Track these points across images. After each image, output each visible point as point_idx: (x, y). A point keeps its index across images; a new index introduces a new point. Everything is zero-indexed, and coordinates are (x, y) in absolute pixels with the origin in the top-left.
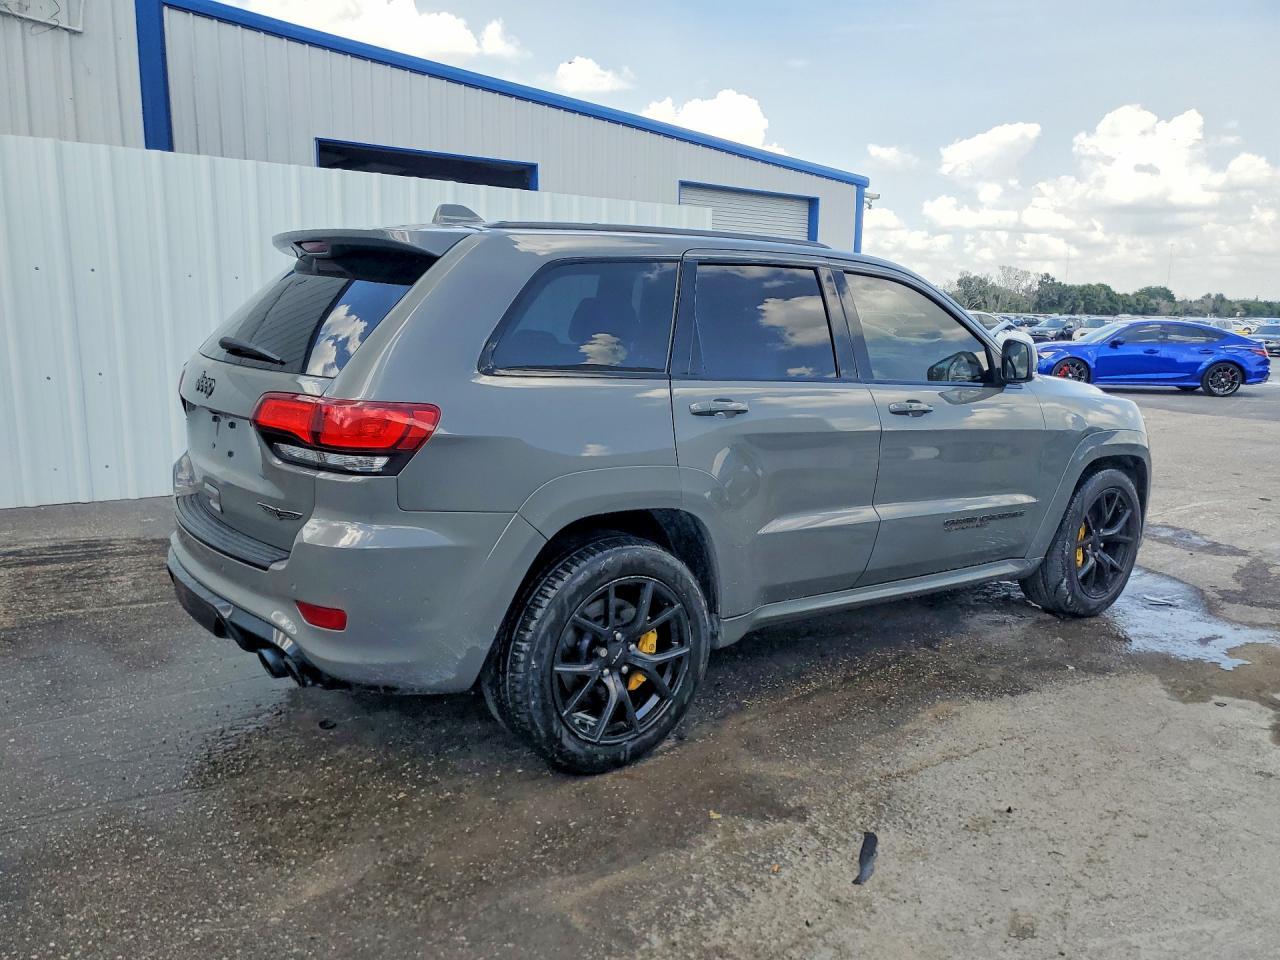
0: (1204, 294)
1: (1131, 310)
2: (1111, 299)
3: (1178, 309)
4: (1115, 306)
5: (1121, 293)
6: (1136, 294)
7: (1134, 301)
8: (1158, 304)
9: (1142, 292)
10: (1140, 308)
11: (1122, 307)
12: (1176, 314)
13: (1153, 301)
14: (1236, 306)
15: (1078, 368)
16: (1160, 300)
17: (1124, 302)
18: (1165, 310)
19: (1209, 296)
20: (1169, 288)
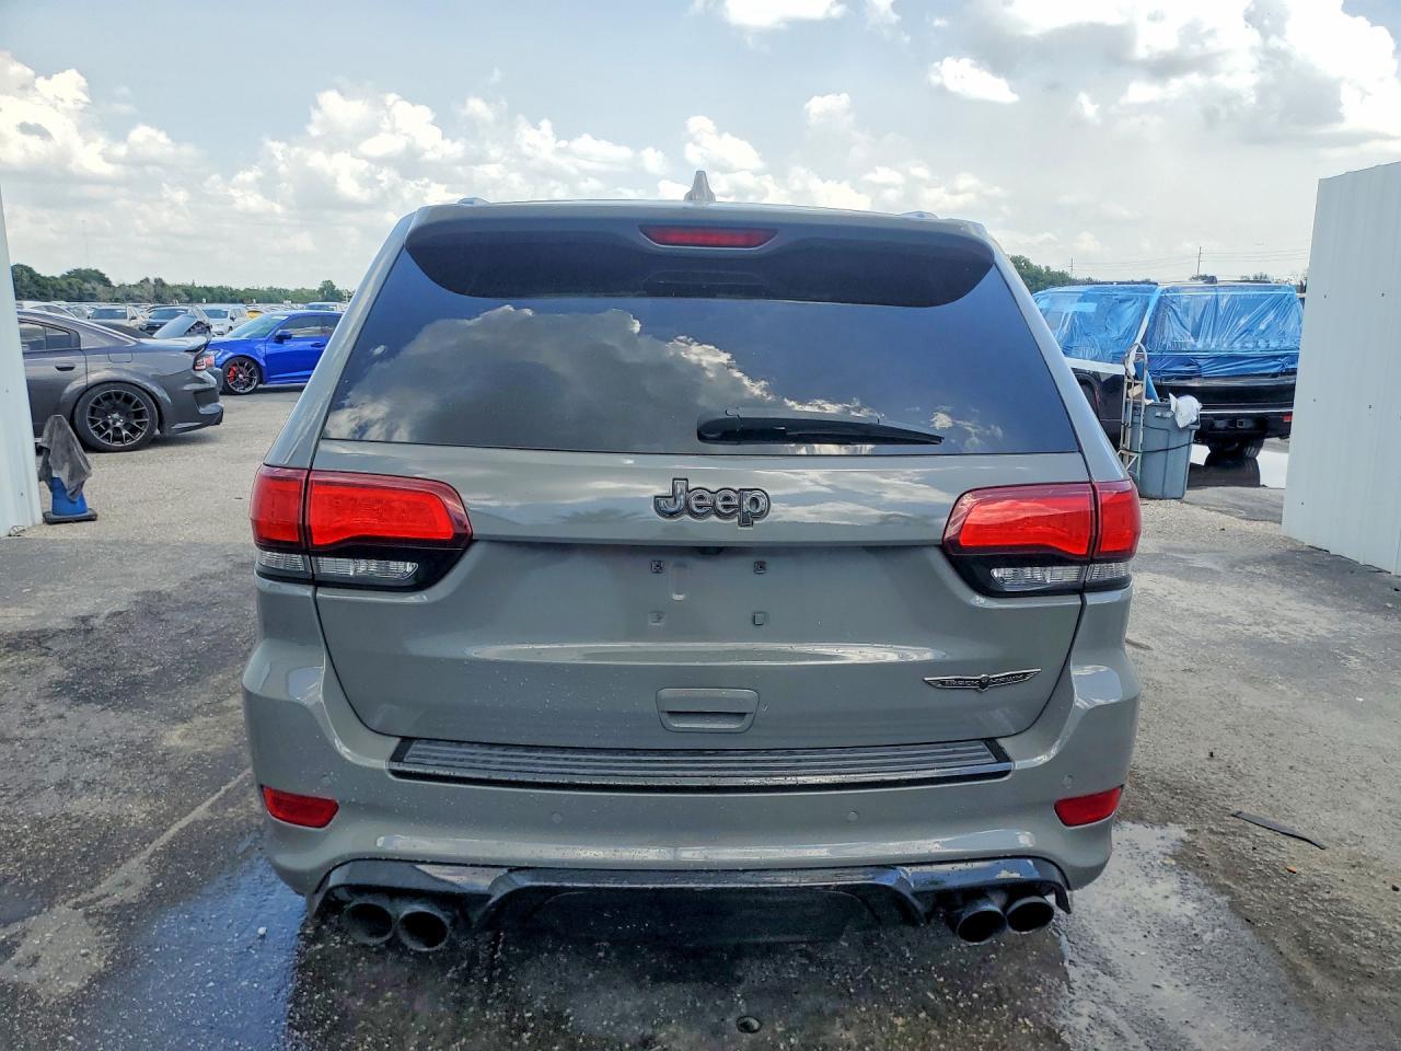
0: (142, 278)
1: (64, 295)
2: (36, 282)
3: (118, 295)
4: (45, 291)
5: (48, 275)
6: (63, 277)
7: (64, 284)
8: (94, 289)
9: (70, 275)
10: (75, 294)
11: (52, 292)
12: (117, 300)
13: (87, 286)
14: (179, 291)
15: (248, 368)
16: (95, 284)
17: (53, 287)
18: (102, 296)
19: (147, 280)
20: (102, 271)
